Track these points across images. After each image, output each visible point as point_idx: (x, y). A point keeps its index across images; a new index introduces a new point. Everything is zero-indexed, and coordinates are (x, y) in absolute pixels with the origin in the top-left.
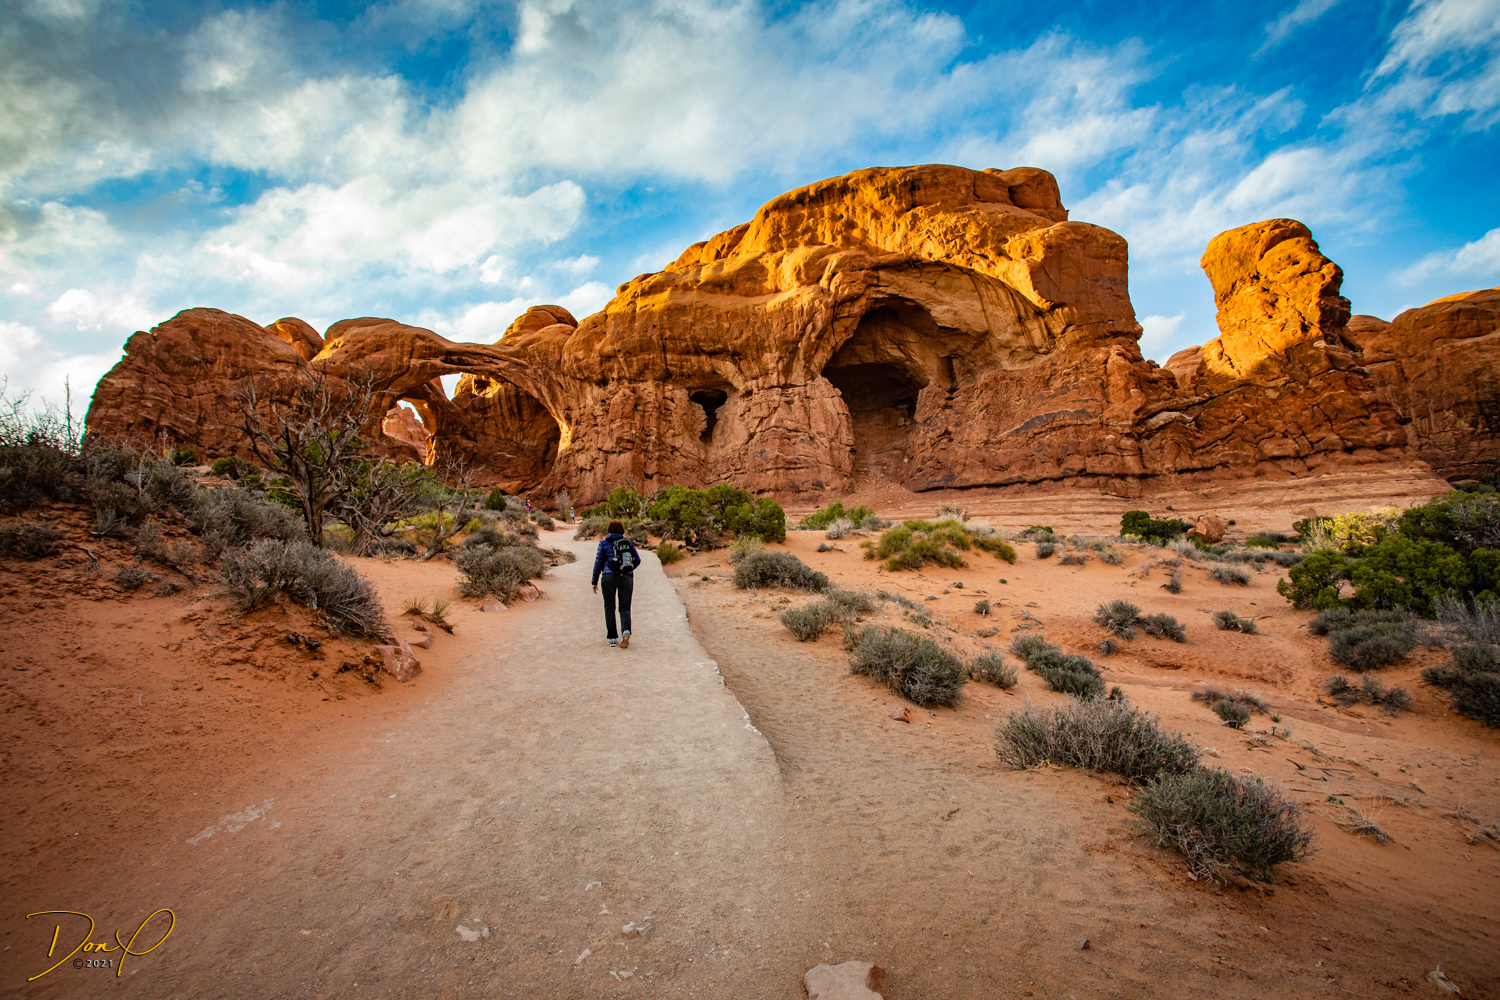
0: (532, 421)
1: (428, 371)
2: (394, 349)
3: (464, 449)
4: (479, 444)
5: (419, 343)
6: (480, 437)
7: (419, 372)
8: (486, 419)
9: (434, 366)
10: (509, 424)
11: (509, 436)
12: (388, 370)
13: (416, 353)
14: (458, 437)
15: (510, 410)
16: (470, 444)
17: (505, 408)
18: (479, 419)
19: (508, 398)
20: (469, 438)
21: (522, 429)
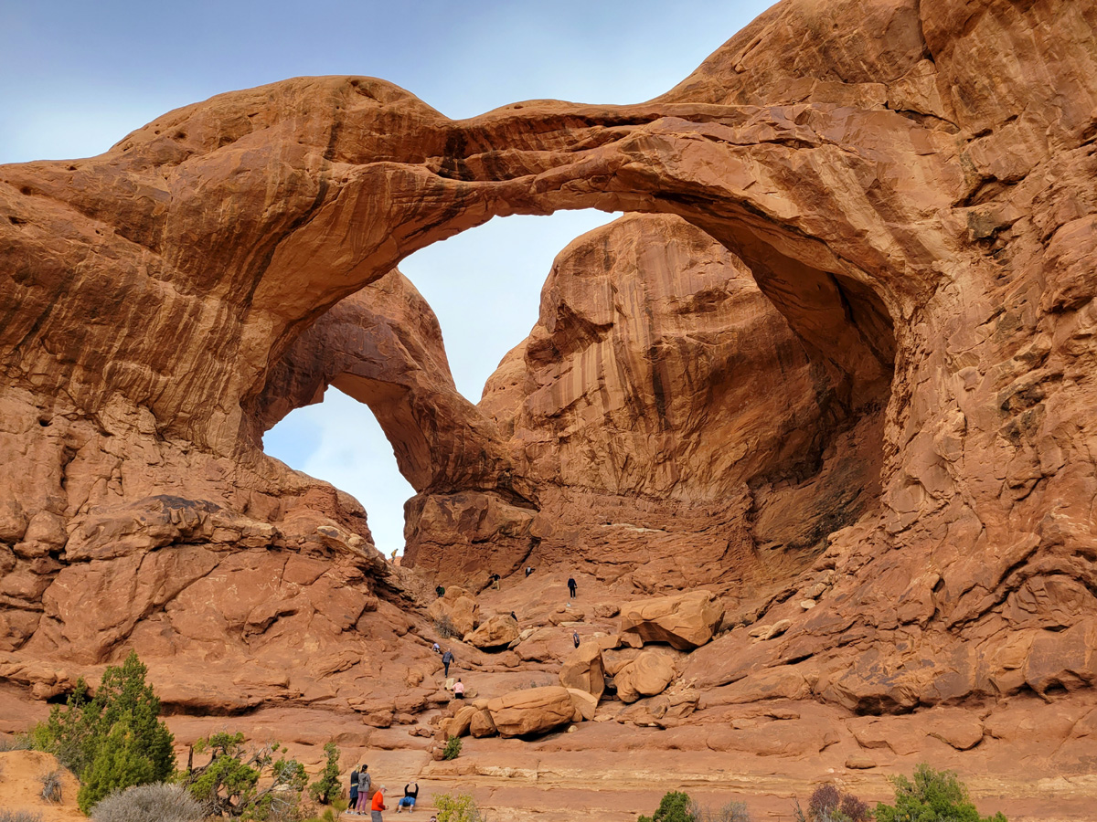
0: (698, 428)
1: (388, 204)
2: (279, 128)
3: (506, 531)
4: (545, 514)
5: (361, 104)
6: (548, 495)
7: (358, 212)
8: (563, 440)
9: (405, 186)
10: (629, 447)
11: (630, 482)
12: (255, 195)
13: (347, 142)
14: (491, 498)
15: (633, 401)
16: (522, 515)
17: (617, 399)
18: (543, 445)
19: (625, 367)
20: (517, 499)
21: (668, 456)
